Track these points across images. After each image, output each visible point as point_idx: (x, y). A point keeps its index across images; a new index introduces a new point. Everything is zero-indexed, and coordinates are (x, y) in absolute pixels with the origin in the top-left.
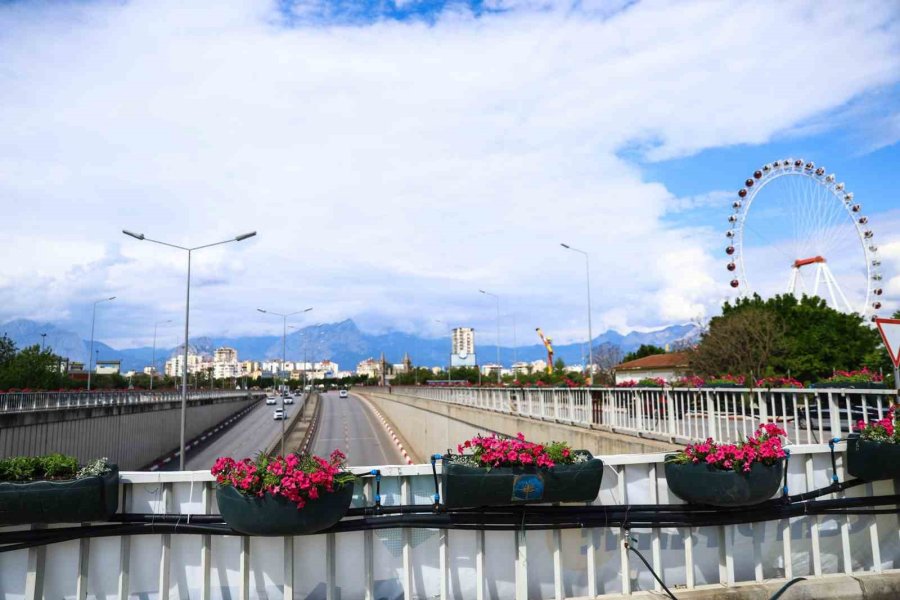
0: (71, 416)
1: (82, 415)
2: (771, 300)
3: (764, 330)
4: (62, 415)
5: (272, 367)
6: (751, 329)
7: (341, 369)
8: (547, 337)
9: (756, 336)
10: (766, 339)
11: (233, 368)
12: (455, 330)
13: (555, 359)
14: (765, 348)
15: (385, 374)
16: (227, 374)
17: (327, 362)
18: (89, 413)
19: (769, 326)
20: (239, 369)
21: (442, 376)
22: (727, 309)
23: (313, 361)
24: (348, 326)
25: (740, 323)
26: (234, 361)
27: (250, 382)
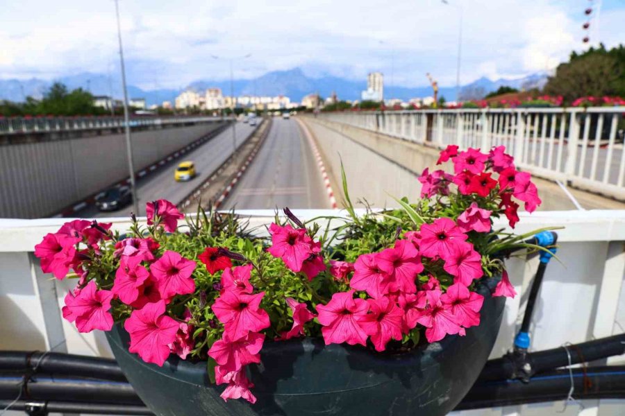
0: (85, 134)
1: (94, 133)
2: (614, 50)
3: (602, 74)
4: (79, 134)
5: (244, 101)
6: (591, 73)
7: (291, 102)
8: (435, 79)
9: (593, 79)
10: (602, 80)
11: (219, 102)
12: (370, 75)
13: (439, 96)
14: (599, 88)
15: (319, 104)
16: (216, 106)
17: (281, 97)
18: (99, 132)
19: (607, 70)
20: (223, 101)
21: (356, 107)
22: (574, 56)
23: (273, 96)
24: (296, 72)
25: (581, 68)
26: (220, 97)
27: (228, 111)
